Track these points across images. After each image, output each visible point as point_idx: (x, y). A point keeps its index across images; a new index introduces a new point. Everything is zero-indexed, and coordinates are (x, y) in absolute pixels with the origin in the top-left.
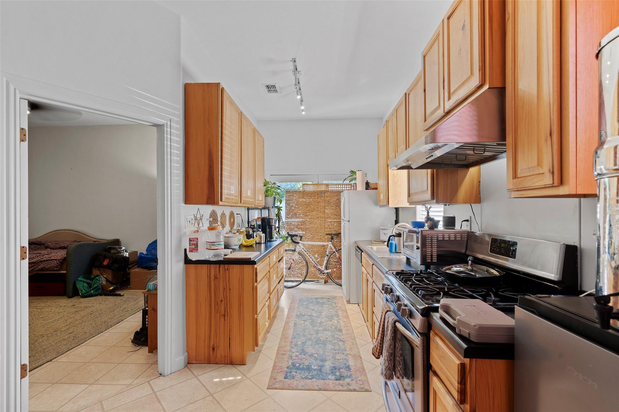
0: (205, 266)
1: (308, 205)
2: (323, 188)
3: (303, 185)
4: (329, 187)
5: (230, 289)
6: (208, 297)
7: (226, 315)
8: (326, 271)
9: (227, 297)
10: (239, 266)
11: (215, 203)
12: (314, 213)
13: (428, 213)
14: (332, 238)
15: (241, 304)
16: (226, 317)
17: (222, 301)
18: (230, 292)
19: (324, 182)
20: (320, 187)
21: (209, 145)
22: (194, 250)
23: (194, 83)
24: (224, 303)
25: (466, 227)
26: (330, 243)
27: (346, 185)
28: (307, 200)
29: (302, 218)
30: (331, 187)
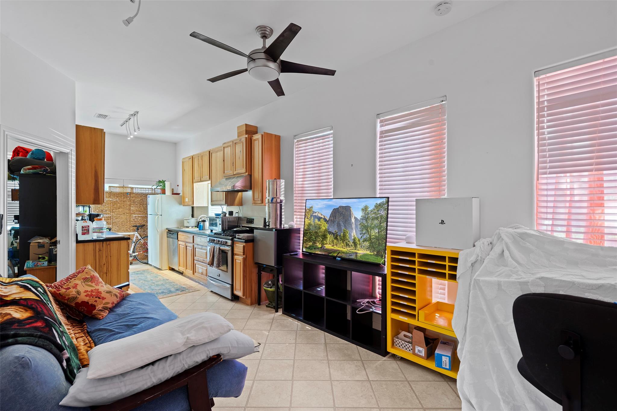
0: (91, 244)
1: (115, 203)
2: (129, 190)
3: (110, 187)
4: (134, 190)
5: (111, 256)
6: (94, 263)
7: (108, 272)
8: (134, 254)
9: (108, 261)
10: (117, 241)
11: (100, 204)
12: (121, 210)
13: (222, 209)
14: (138, 229)
15: (118, 265)
16: (108, 273)
17: (104, 264)
18: (110, 258)
19: (130, 186)
20: (126, 189)
21: (95, 167)
22: (86, 233)
23: (83, 126)
24: (106, 265)
25: (237, 215)
26: (137, 232)
27: (149, 189)
28: (113, 200)
29: (109, 214)
30: (135, 190)
